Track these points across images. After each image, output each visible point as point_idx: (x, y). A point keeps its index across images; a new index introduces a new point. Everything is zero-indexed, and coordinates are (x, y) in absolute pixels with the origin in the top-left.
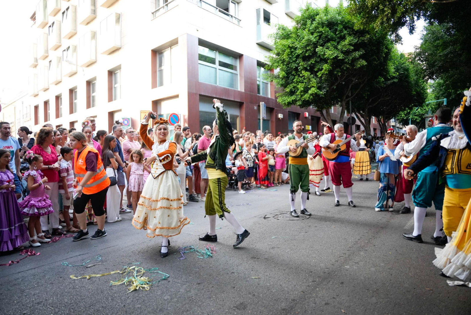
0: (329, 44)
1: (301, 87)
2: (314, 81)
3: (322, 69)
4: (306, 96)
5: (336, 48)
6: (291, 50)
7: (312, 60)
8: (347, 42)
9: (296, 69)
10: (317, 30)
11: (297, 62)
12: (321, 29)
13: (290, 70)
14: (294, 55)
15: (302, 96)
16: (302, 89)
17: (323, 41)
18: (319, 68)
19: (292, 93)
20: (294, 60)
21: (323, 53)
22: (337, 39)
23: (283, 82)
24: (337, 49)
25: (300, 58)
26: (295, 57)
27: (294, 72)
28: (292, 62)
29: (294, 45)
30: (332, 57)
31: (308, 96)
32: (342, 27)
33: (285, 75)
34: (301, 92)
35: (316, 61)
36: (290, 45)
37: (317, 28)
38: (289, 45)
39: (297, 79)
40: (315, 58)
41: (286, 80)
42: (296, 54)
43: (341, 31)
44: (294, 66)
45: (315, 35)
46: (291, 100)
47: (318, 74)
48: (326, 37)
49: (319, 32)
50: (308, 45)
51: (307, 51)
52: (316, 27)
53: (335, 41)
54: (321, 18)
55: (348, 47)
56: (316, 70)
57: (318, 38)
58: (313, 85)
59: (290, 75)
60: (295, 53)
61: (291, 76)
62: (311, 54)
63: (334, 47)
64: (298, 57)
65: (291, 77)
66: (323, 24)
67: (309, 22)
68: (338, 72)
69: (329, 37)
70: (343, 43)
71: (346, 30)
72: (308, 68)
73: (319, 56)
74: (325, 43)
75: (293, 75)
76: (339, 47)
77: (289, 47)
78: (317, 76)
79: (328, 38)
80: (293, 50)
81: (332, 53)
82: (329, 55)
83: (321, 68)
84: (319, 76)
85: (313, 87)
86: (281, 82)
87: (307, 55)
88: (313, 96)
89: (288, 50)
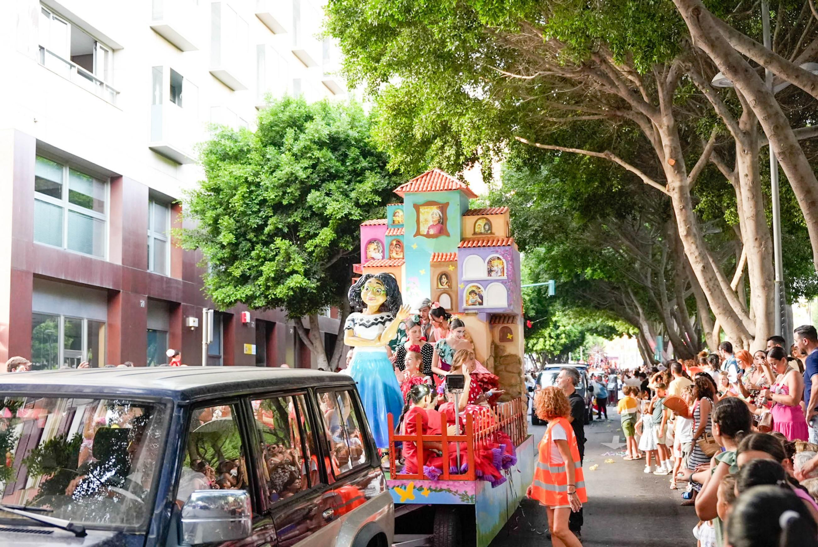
0: (332, 186)
1: (268, 269)
2: (298, 261)
3: (316, 235)
4: (280, 291)
5: (346, 194)
6: (248, 188)
7: (296, 214)
8: (367, 186)
9: (260, 229)
10: (309, 155)
11: (260, 215)
12: (317, 154)
13: (243, 229)
14: (256, 198)
15: (268, 288)
16: (273, 275)
17: (319, 176)
18: (309, 232)
19: (244, 280)
20: (255, 209)
21: (320, 205)
22: (346, 174)
23: (226, 253)
24: (347, 196)
25: (269, 206)
26: (257, 204)
27: (251, 235)
28: (250, 215)
29: (258, 180)
30: (339, 216)
31: (285, 291)
32: (357, 152)
33: (234, 241)
34: (267, 280)
35: (303, 218)
36: (250, 179)
37: (307, 149)
38: (246, 178)
39: (260, 251)
40: (300, 210)
41: (233, 251)
42: (260, 198)
43: (356, 161)
44: (254, 223)
45: (305, 163)
46: (244, 296)
47: (306, 245)
48: (326, 170)
49: (310, 158)
50: (288, 183)
51: (284, 193)
52: (305, 147)
53: (342, 178)
54: (317, 131)
55: (370, 196)
56: (301, 236)
57: (310, 171)
58: (296, 268)
59: (242, 238)
60: (258, 195)
61: (244, 243)
62: (293, 202)
63: (342, 193)
64: (263, 202)
65: (245, 245)
66: (321, 144)
67: (290, 133)
68: (348, 243)
69: (333, 171)
70: (361, 187)
71: (365, 158)
72: (286, 230)
73: (311, 207)
74: (323, 181)
75: (250, 240)
76: (353, 195)
77: (246, 181)
78: (305, 250)
79: (331, 173)
80: (253, 188)
81: (339, 206)
82: (334, 210)
83: (312, 233)
84: (310, 250)
85: (297, 272)
86: (220, 255)
87: (285, 202)
88: (294, 291)
89: (243, 189)
